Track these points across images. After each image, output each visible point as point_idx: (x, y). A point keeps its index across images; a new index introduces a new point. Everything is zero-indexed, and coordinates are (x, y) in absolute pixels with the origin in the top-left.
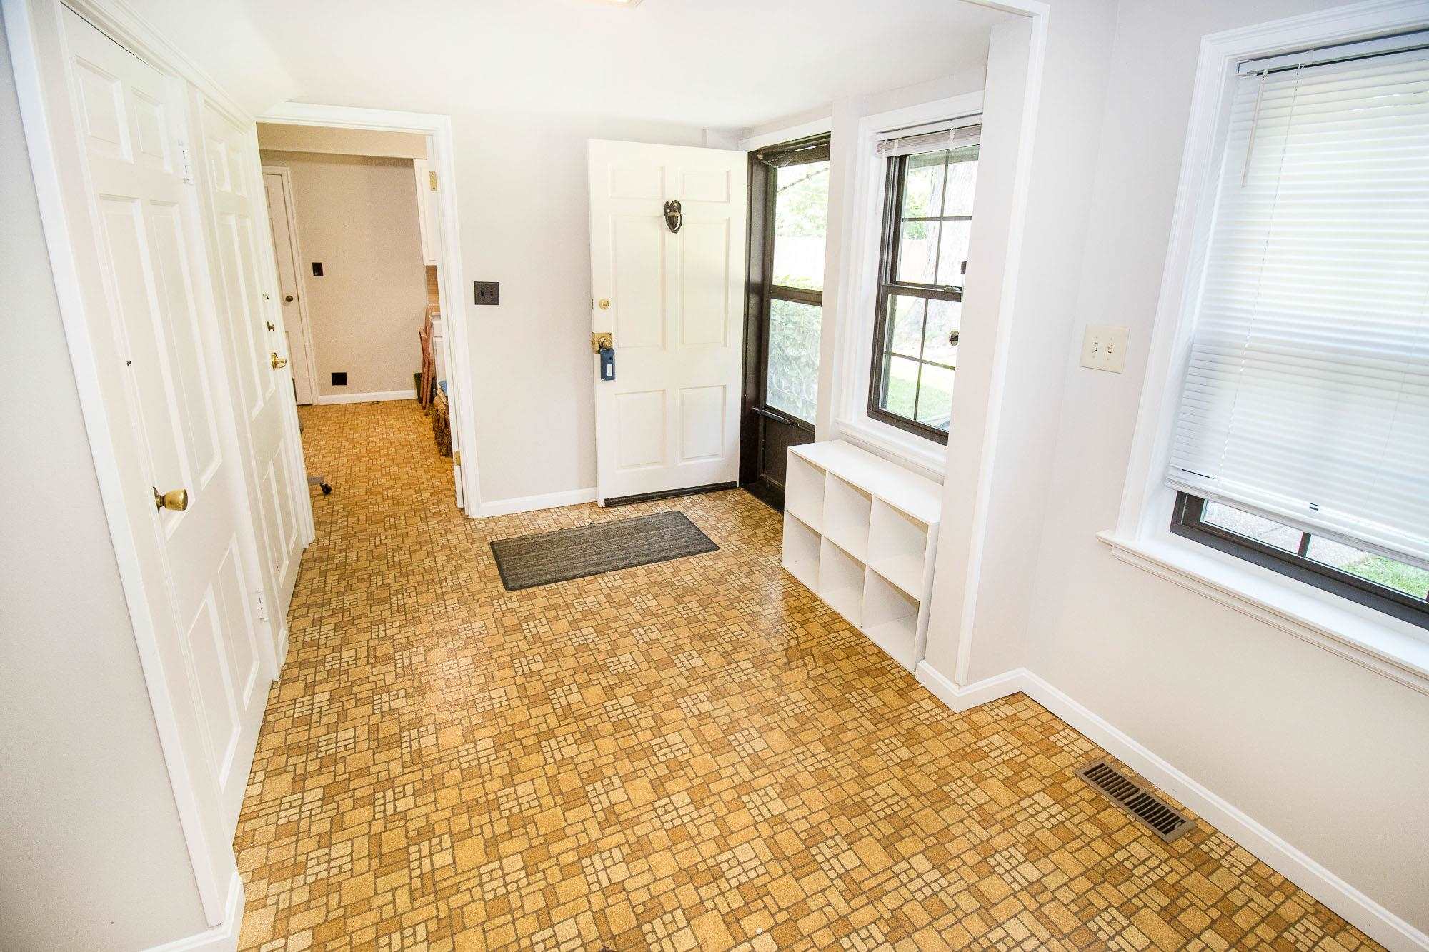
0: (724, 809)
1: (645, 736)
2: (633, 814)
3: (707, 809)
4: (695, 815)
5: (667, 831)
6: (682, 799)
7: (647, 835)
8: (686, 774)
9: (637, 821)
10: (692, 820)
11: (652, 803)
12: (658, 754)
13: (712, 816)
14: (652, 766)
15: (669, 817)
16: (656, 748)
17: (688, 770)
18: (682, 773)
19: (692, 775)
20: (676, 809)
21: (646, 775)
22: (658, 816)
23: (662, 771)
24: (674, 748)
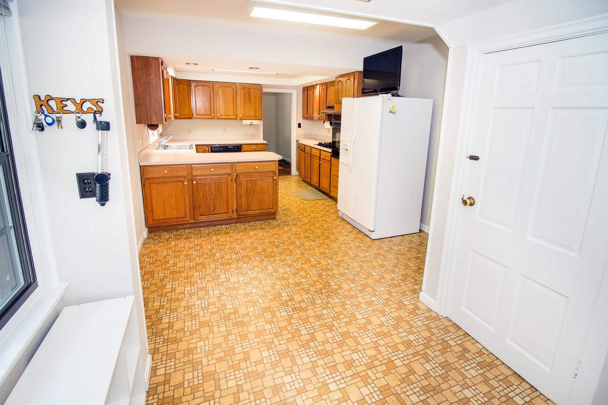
0: (288, 328)
1: (320, 362)
2: (322, 328)
3: (294, 328)
4: (299, 326)
5: (310, 322)
6: (304, 332)
7: (316, 321)
8: (302, 342)
9: (320, 326)
10: (300, 325)
11: (315, 331)
12: (313, 352)
13: (293, 325)
14: (316, 347)
15: (309, 326)
16: (314, 355)
17: (300, 344)
18: (303, 343)
19: (299, 341)
20: (306, 329)
21: (319, 343)
22: (313, 327)
23: (312, 344)
24: (306, 355)
